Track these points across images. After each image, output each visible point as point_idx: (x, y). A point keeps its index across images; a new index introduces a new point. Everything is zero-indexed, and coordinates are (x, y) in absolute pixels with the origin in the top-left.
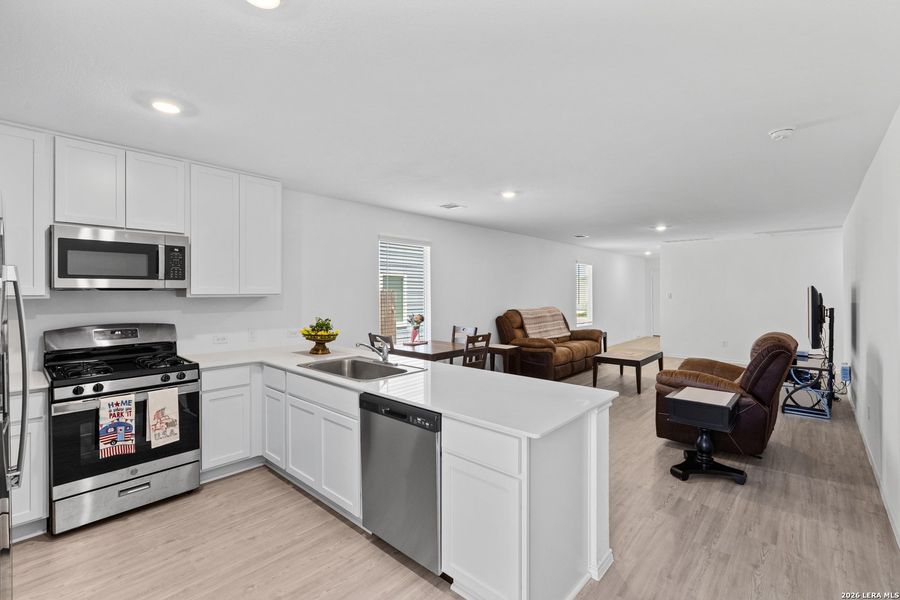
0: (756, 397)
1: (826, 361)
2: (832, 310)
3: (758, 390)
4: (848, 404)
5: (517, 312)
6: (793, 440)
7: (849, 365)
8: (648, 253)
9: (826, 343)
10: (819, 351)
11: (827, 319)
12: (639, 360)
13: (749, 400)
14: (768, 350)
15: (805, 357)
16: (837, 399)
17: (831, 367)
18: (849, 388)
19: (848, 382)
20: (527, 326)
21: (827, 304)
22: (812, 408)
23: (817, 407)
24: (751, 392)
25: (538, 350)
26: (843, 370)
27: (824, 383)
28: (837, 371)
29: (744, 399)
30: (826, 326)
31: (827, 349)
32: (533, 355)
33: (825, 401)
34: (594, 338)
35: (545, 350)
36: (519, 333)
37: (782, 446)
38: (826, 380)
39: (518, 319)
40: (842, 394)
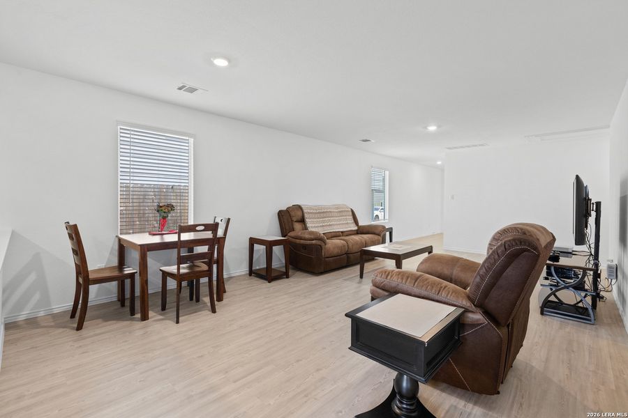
0: (487, 313)
1: (591, 258)
2: (598, 204)
3: (491, 304)
4: (614, 304)
5: (299, 207)
6: (547, 360)
7: (615, 262)
8: (439, 163)
9: (592, 240)
10: (584, 248)
11: (593, 214)
12: (400, 253)
13: (476, 317)
14: (505, 246)
15: (568, 254)
16: (603, 297)
17: (597, 265)
18: (615, 288)
19: (614, 281)
20: (307, 220)
21: (594, 198)
22: (575, 306)
23: (580, 305)
24: (481, 306)
25: (308, 242)
26: (610, 267)
27: (589, 281)
28: (603, 268)
29: (470, 315)
30: (592, 220)
31: (593, 246)
32: (305, 247)
33: (589, 300)
34: (377, 232)
35: (314, 242)
36: (298, 226)
37: (532, 367)
38: (591, 278)
39: (299, 213)
40: (607, 291)
